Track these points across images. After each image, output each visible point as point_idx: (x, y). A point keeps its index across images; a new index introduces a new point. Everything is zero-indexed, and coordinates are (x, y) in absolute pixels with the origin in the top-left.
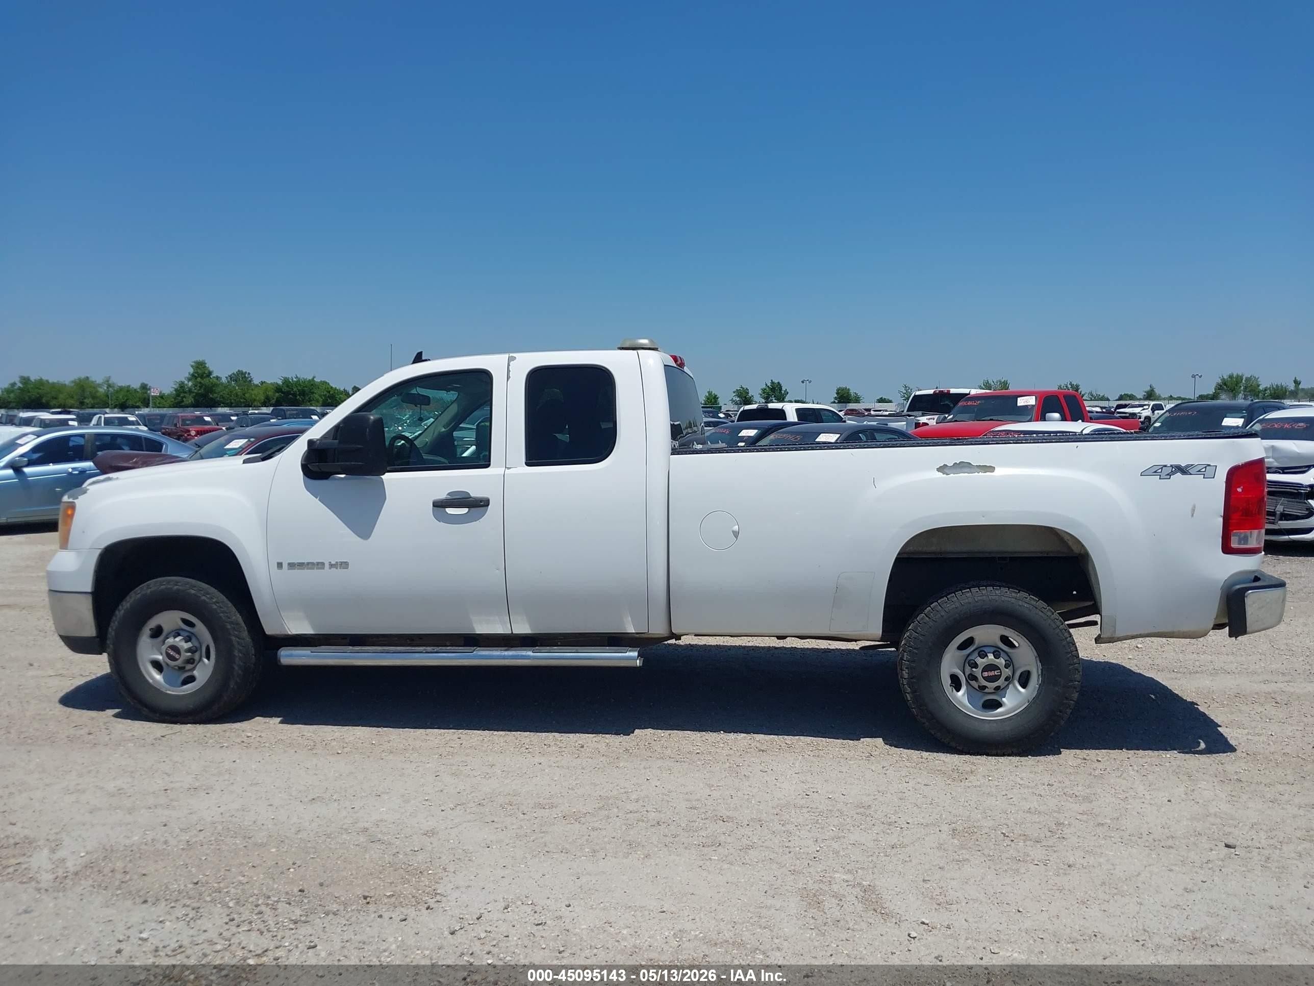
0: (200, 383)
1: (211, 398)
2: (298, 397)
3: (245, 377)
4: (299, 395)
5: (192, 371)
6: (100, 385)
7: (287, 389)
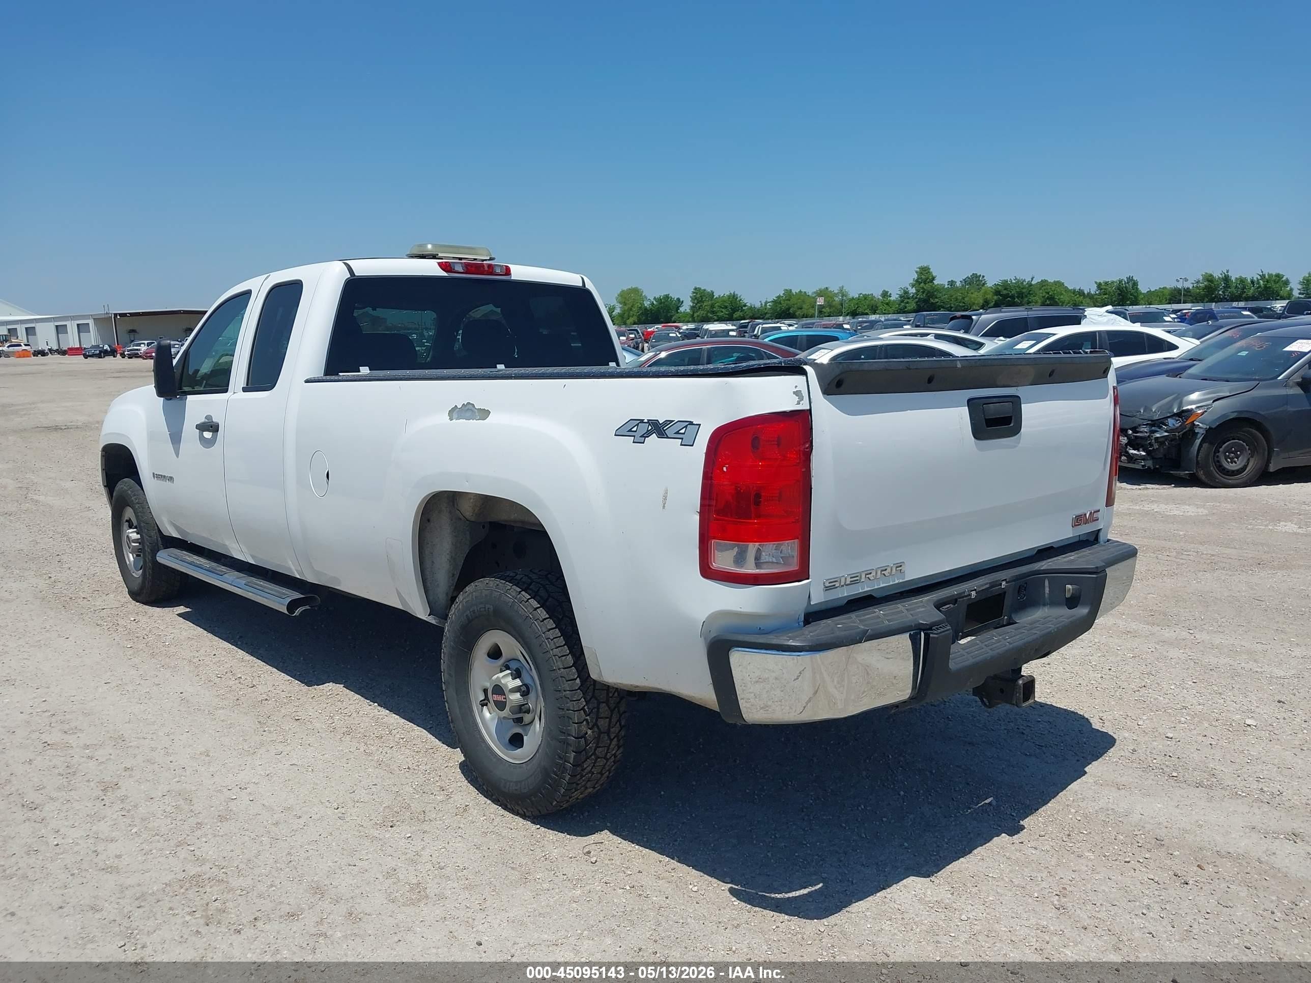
0: (923, 288)
1: (932, 303)
2: (1016, 299)
3: (979, 280)
4: (1018, 297)
5: (916, 276)
6: (836, 295)
7: (1005, 292)
